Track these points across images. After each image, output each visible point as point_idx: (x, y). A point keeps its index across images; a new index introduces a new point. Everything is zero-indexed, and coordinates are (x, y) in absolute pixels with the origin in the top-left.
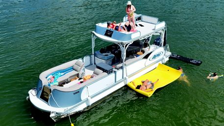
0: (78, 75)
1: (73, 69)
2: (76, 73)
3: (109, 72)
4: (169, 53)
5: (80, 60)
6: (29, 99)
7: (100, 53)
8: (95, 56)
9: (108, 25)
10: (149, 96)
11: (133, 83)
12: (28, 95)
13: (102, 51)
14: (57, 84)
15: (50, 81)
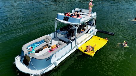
0: (47, 45)
1: (44, 41)
2: (47, 43)
3: (68, 43)
4: (97, 30)
5: (49, 35)
6: (15, 64)
7: (60, 31)
8: (57, 33)
9: (65, 14)
10: (93, 56)
11: (81, 48)
12: (15, 61)
13: (61, 30)
14: (35, 52)
15: (29, 50)
